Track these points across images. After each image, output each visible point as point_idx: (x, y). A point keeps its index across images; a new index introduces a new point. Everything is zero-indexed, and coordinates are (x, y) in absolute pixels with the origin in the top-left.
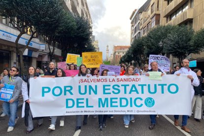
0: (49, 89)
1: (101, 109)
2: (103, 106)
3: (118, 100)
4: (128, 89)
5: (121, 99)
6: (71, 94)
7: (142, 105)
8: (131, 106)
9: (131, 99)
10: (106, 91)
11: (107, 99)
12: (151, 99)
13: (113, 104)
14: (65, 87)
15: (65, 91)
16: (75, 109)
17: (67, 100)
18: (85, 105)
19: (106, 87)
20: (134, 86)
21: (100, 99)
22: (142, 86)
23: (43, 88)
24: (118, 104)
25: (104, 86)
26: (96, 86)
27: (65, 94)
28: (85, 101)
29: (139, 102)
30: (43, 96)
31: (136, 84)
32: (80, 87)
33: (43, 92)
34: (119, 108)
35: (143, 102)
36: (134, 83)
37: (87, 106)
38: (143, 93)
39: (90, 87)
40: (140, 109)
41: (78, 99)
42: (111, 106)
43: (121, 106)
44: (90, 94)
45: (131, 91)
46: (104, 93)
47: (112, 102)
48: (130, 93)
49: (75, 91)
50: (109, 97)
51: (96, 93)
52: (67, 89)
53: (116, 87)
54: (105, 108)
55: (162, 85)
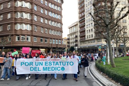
0: (24, 63)
1: (44, 71)
2: (45, 70)
3: (51, 68)
4: (55, 63)
5: (52, 67)
6: (32, 65)
7: (60, 70)
8: (56, 70)
9: (56, 67)
10: (46, 64)
11: (46, 68)
12: (63, 67)
13: (49, 70)
14: (30, 62)
15: (30, 64)
16: (34, 71)
17: (31, 68)
18: (37, 70)
19: (46, 63)
20: (57, 62)
21: (44, 68)
22: (60, 62)
23: (21, 63)
24: (51, 69)
25: (46, 62)
26: (42, 62)
27: (30, 65)
28: (37, 68)
29: (59, 69)
30: (21, 65)
31: (58, 61)
32: (36, 62)
33: (21, 64)
34: (51, 71)
35: (60, 69)
36: (57, 61)
37: (38, 70)
38: (60, 65)
39: (40, 63)
40: (59, 71)
41: (35, 68)
42: (48, 70)
43: (52, 70)
44: (40, 65)
45: (56, 64)
46: (45, 65)
47: (48, 69)
48: (56, 65)
49: (34, 64)
50: (47, 66)
51: (42, 65)
52: (31, 63)
53: (50, 63)
54: (46, 71)
55: (68, 62)
